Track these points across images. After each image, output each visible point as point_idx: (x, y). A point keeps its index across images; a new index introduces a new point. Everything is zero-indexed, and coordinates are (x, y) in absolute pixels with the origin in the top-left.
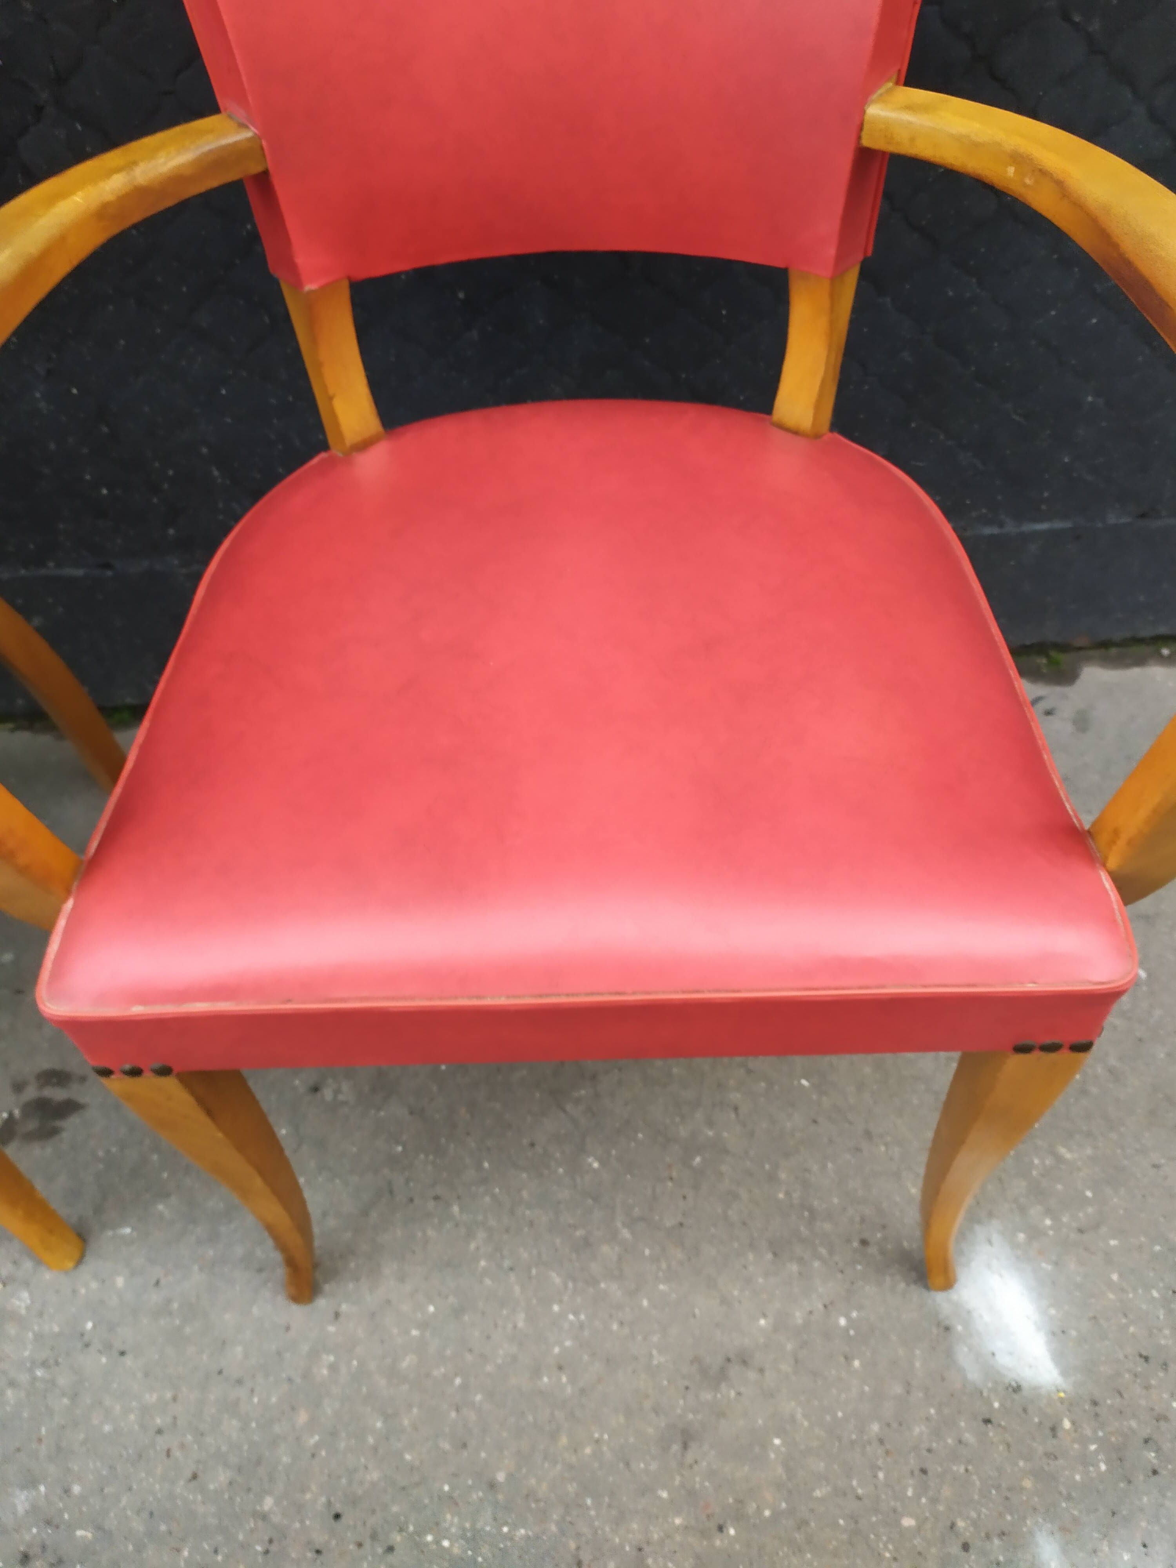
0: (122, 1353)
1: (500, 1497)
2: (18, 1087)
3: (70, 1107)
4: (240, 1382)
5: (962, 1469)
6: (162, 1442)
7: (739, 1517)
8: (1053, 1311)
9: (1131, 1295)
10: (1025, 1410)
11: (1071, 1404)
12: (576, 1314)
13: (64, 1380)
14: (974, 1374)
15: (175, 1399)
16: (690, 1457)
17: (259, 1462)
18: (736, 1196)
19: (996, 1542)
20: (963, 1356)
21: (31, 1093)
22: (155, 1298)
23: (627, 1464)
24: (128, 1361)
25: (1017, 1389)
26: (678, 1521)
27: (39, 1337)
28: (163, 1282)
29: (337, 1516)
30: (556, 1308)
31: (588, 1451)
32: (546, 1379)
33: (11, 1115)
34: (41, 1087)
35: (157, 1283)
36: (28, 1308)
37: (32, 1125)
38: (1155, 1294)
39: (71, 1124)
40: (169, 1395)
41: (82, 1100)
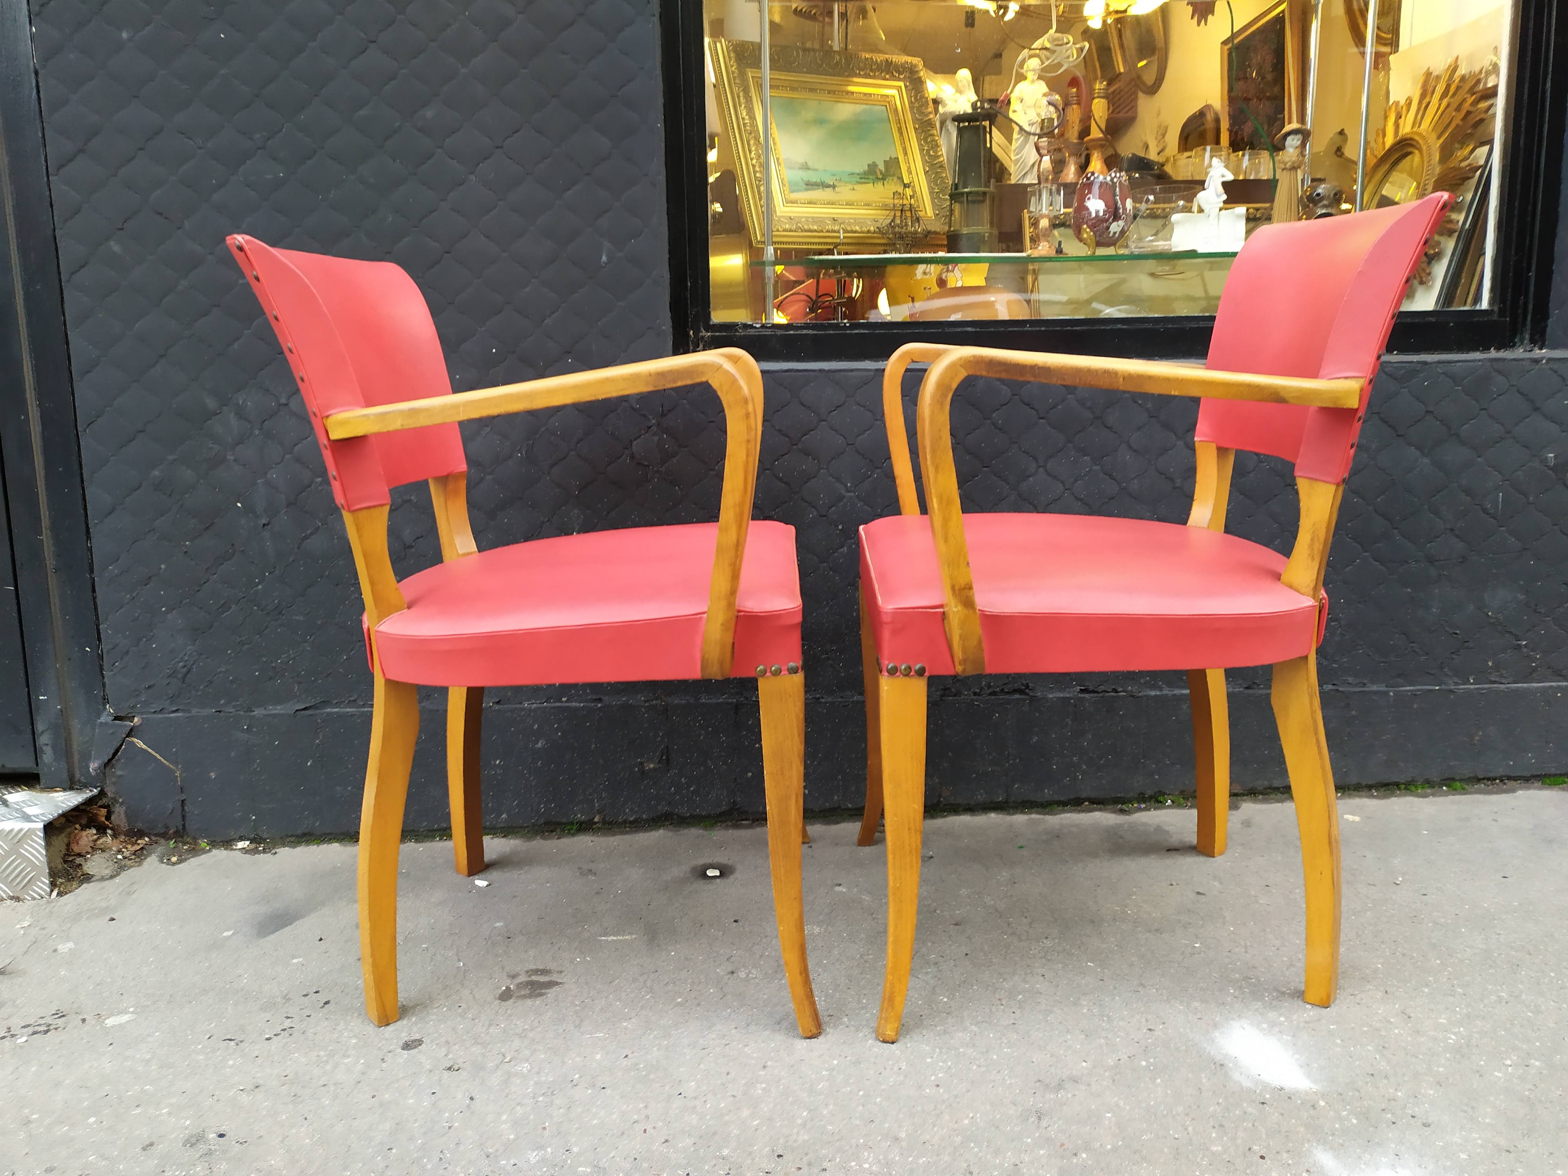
0: (603, 1088)
1: (904, 1144)
2: (513, 977)
3: (552, 984)
4: (696, 1098)
5: (1250, 1125)
6: (640, 1127)
7: (1087, 1148)
8: (1297, 1056)
9: (1352, 1049)
10: (1290, 1098)
11: (1323, 1096)
12: (945, 1062)
14: (1247, 1084)
15: (646, 1107)
16: (1044, 1123)
17: (715, 1134)
18: (1051, 1012)
19: (1285, 1155)
20: (1236, 1076)
21: (523, 978)
22: (625, 1063)
23: (997, 1128)
24: (608, 1091)
25: (1282, 1089)
26: (1042, 1152)
27: (537, 1083)
28: (630, 1056)
29: (779, 1156)
30: (929, 1060)
31: (966, 1122)
32: (927, 1091)
33: (508, 988)
34: (530, 976)
35: (626, 1056)
36: (529, 1071)
37: (525, 992)
38: (1370, 1048)
39: (552, 992)
40: (641, 1106)
41: (559, 981)
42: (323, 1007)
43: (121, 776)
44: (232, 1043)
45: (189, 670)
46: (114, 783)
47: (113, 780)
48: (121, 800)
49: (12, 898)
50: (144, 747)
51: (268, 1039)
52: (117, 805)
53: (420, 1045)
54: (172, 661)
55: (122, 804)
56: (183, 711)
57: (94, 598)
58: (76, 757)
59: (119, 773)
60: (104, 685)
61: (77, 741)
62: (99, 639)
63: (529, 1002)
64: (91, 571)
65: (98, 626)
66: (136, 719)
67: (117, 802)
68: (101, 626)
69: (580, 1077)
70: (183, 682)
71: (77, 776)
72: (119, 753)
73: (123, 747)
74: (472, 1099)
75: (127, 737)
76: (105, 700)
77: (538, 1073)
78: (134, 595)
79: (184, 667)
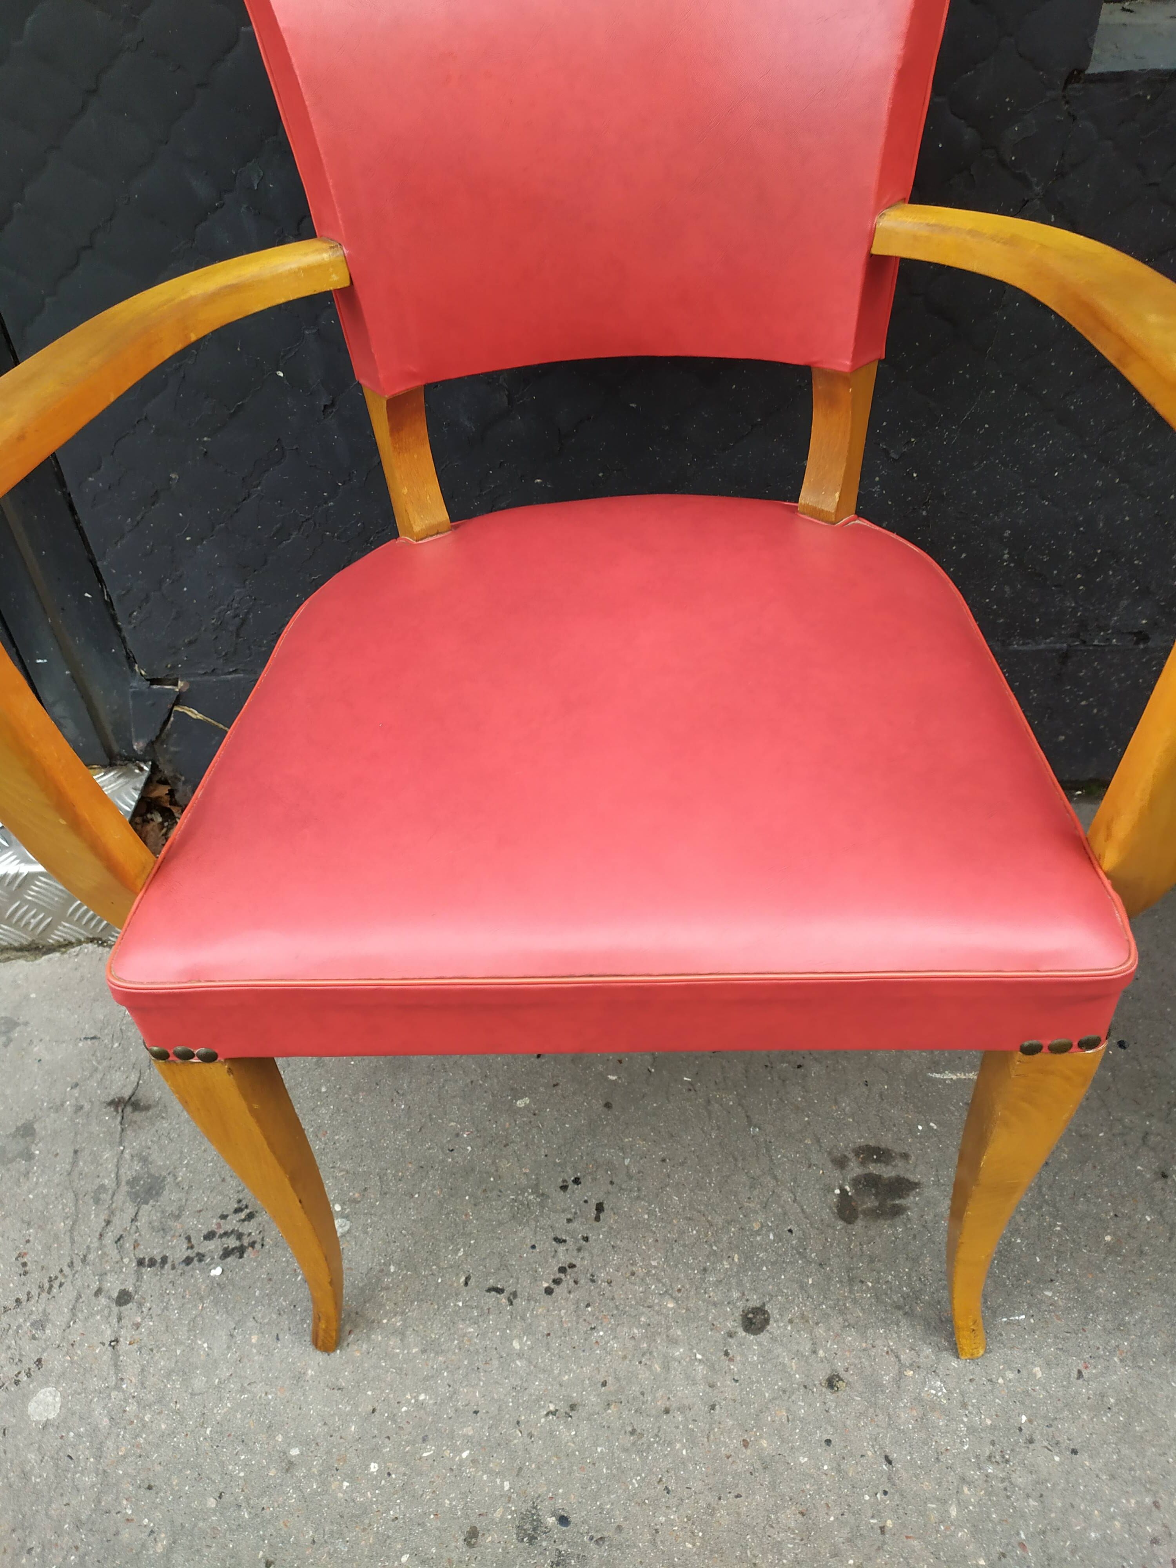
0: (1074, 1452)
2: (841, 1163)
3: (903, 1186)
13: (1020, 1479)
15: (1156, 1505)
21: (856, 1169)
22: (1084, 1391)
24: (1084, 1460)
27: (971, 1430)
28: (1085, 1374)
33: (843, 1192)
34: (863, 1163)
35: (1080, 1374)
36: (949, 1399)
37: (871, 1203)
40: (1148, 1500)
41: (915, 1178)
42: (597, 1219)
43: (176, 753)
44: (503, 1299)
45: (244, 622)
46: (170, 761)
47: (167, 757)
48: (183, 778)
49: (92, 940)
50: (200, 716)
51: (549, 1291)
52: (180, 784)
53: (767, 1321)
54: (215, 609)
55: (184, 783)
56: (244, 671)
57: (77, 523)
58: (109, 729)
59: (172, 749)
60: (124, 640)
61: (104, 710)
62: (100, 580)
63: (887, 1229)
64: (62, 484)
65: (93, 562)
66: (180, 684)
67: (179, 780)
68: (99, 564)
69: (1030, 1421)
70: (238, 636)
71: (116, 748)
72: (169, 726)
73: (172, 719)
74: (889, 1462)
75: (174, 705)
76: (131, 660)
77: (964, 1406)
78: (139, 518)
79: (236, 616)
